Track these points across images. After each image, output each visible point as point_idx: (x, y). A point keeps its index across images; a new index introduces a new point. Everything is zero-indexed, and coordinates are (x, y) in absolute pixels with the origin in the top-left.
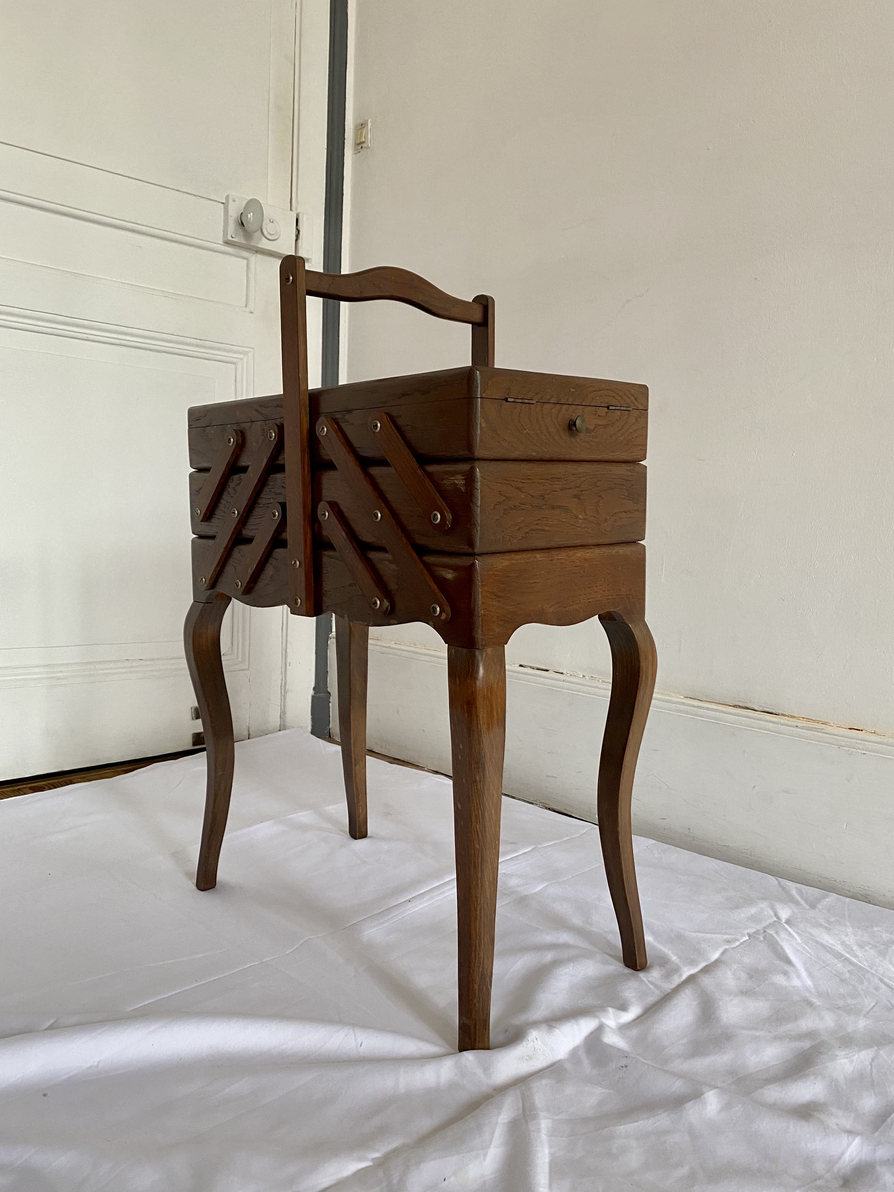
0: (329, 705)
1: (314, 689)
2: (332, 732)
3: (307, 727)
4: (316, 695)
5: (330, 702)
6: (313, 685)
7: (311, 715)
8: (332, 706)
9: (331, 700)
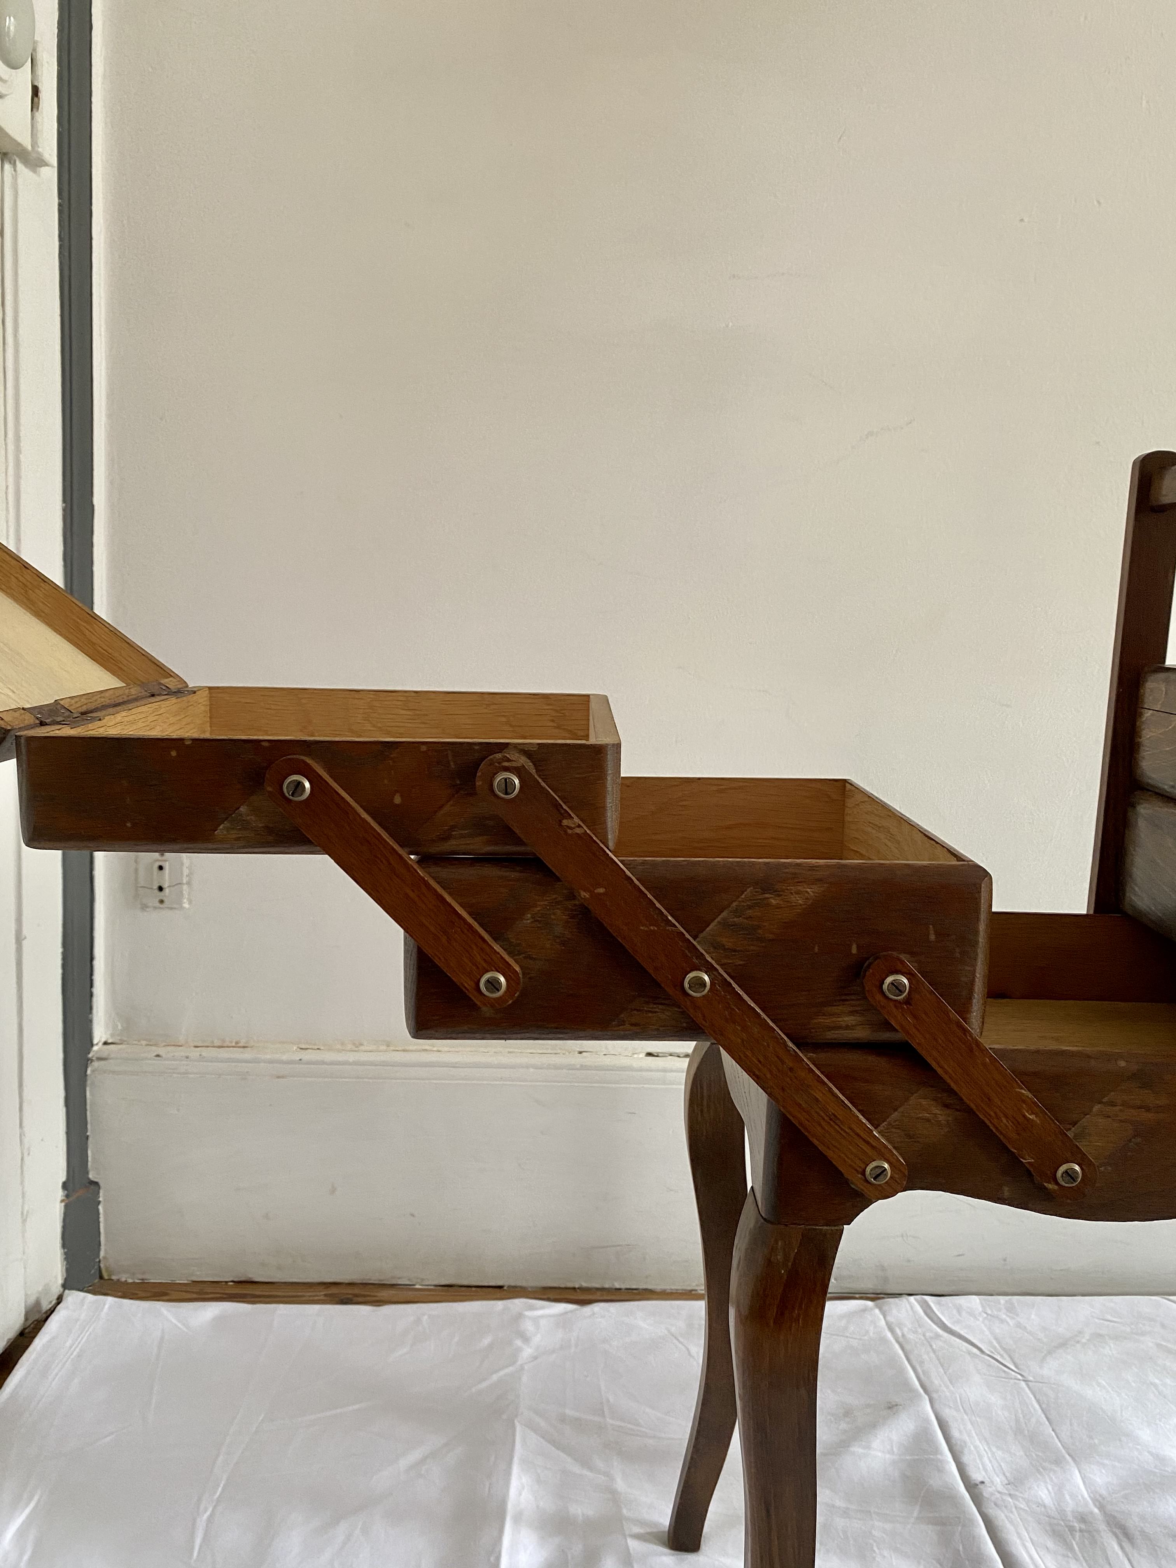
0: (98, 1210)
1: (65, 1186)
2: (107, 1269)
3: (56, 1277)
4: (71, 1199)
5: (99, 1202)
6: (63, 1177)
7: (64, 1246)
8: (105, 1211)
9: (101, 1199)
